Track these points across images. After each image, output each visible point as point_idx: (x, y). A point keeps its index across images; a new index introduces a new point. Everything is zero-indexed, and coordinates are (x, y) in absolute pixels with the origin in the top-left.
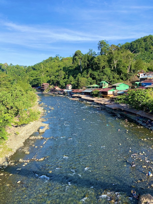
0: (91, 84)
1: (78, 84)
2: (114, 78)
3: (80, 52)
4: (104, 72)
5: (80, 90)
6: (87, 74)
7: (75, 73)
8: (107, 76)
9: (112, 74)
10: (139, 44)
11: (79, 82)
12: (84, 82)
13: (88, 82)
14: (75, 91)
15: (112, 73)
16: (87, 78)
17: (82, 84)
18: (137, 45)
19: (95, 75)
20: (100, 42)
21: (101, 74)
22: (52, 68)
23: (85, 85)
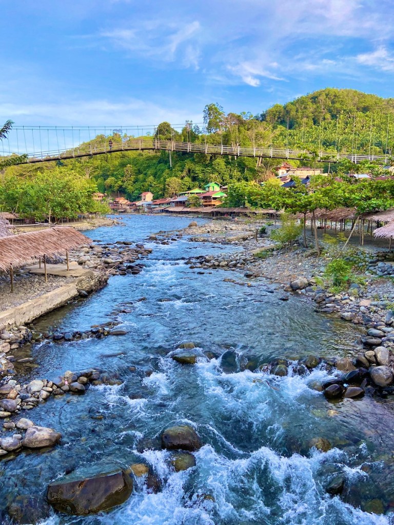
0: (189, 189)
1: (164, 189)
2: (231, 177)
3: (169, 126)
4: (213, 166)
5: (169, 200)
6: (182, 171)
7: (159, 170)
8: (220, 174)
9: (229, 171)
10: (302, 108)
11: (167, 186)
12: (176, 186)
13: (183, 187)
14: (158, 202)
15: (229, 168)
16: (182, 178)
17: (173, 189)
18: (297, 111)
19: (197, 172)
20: (207, 108)
21: (207, 171)
22: (106, 161)
23: (177, 192)
